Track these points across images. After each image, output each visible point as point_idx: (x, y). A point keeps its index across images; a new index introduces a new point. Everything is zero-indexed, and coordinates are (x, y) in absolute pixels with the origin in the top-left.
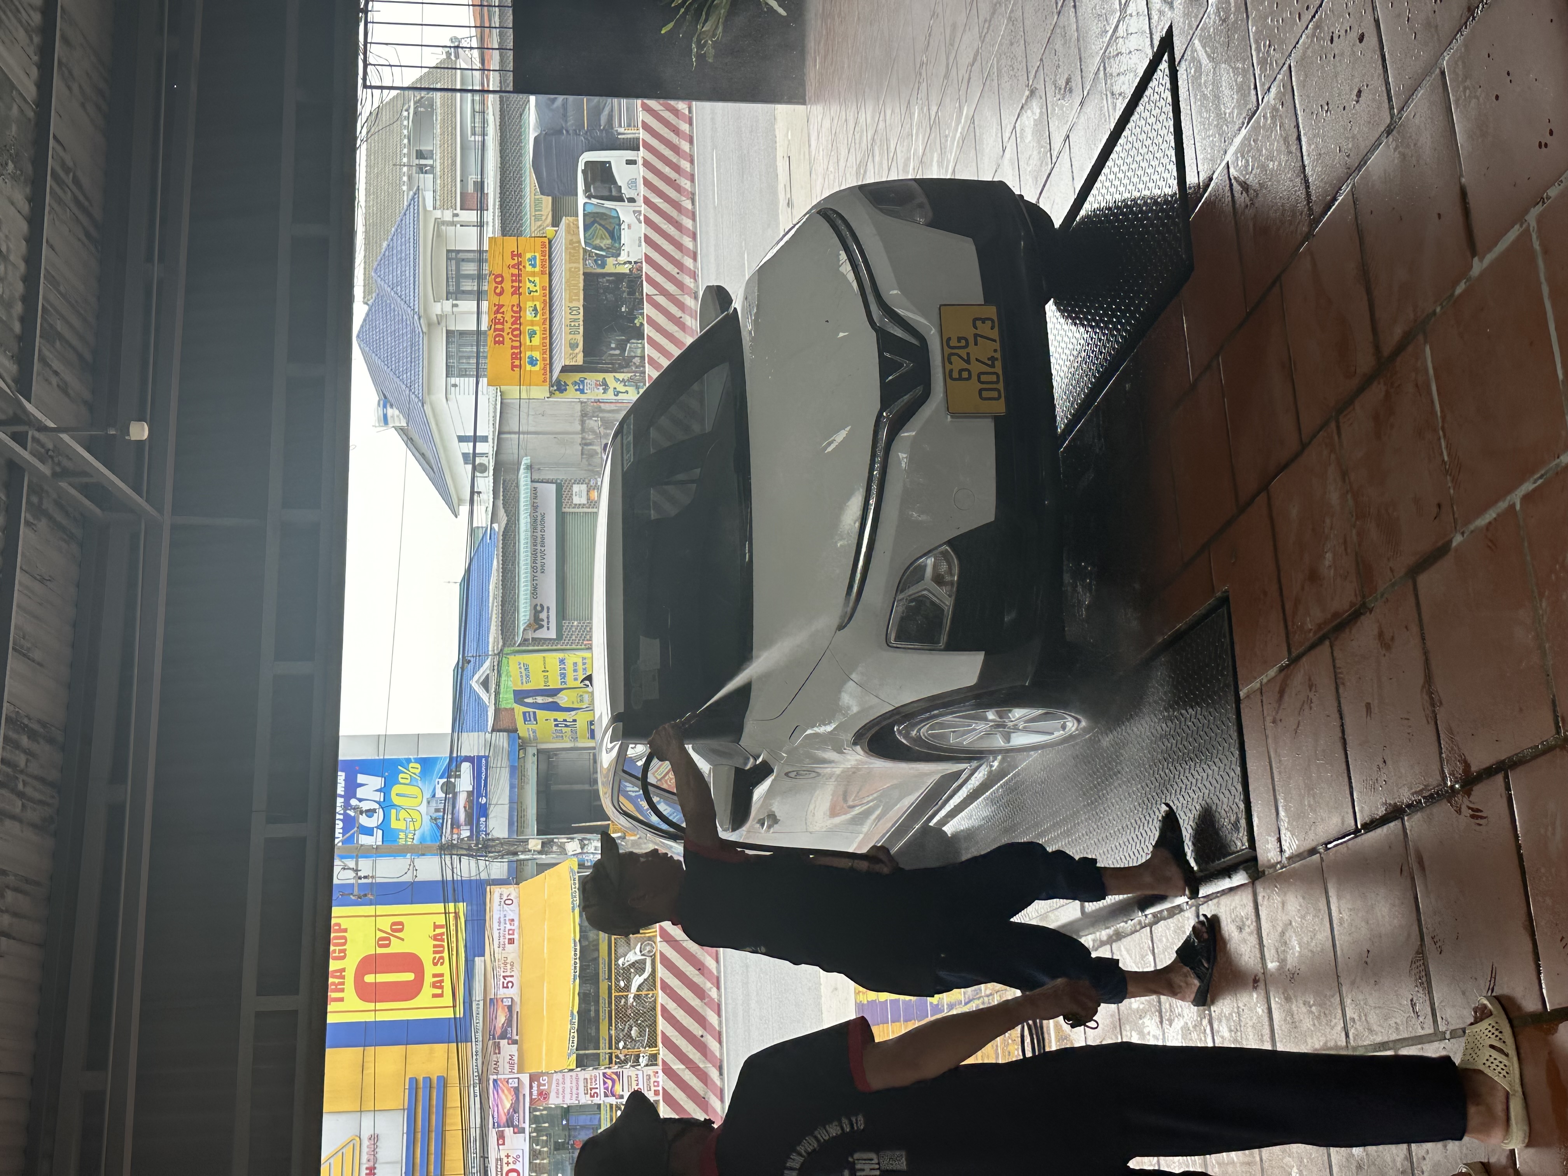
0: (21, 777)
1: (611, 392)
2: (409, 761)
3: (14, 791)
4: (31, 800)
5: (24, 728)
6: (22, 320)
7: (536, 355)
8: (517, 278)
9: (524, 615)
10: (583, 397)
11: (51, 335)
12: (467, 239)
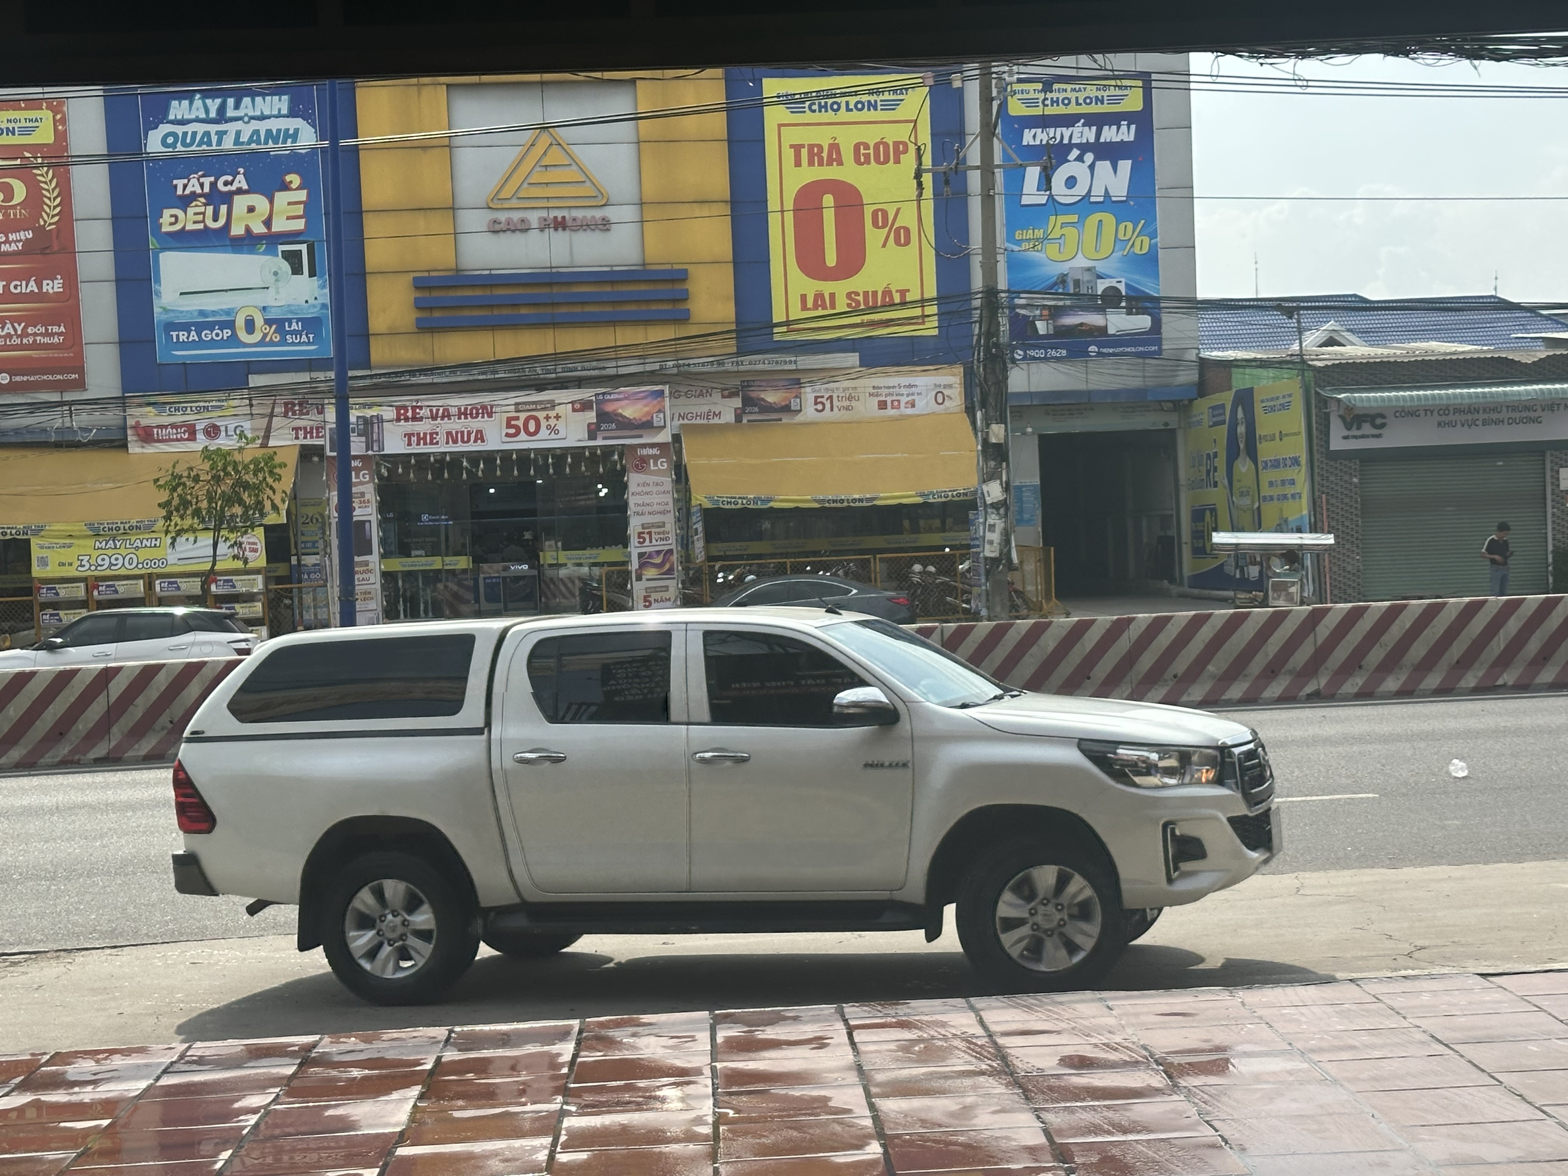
2: (1153, 235)
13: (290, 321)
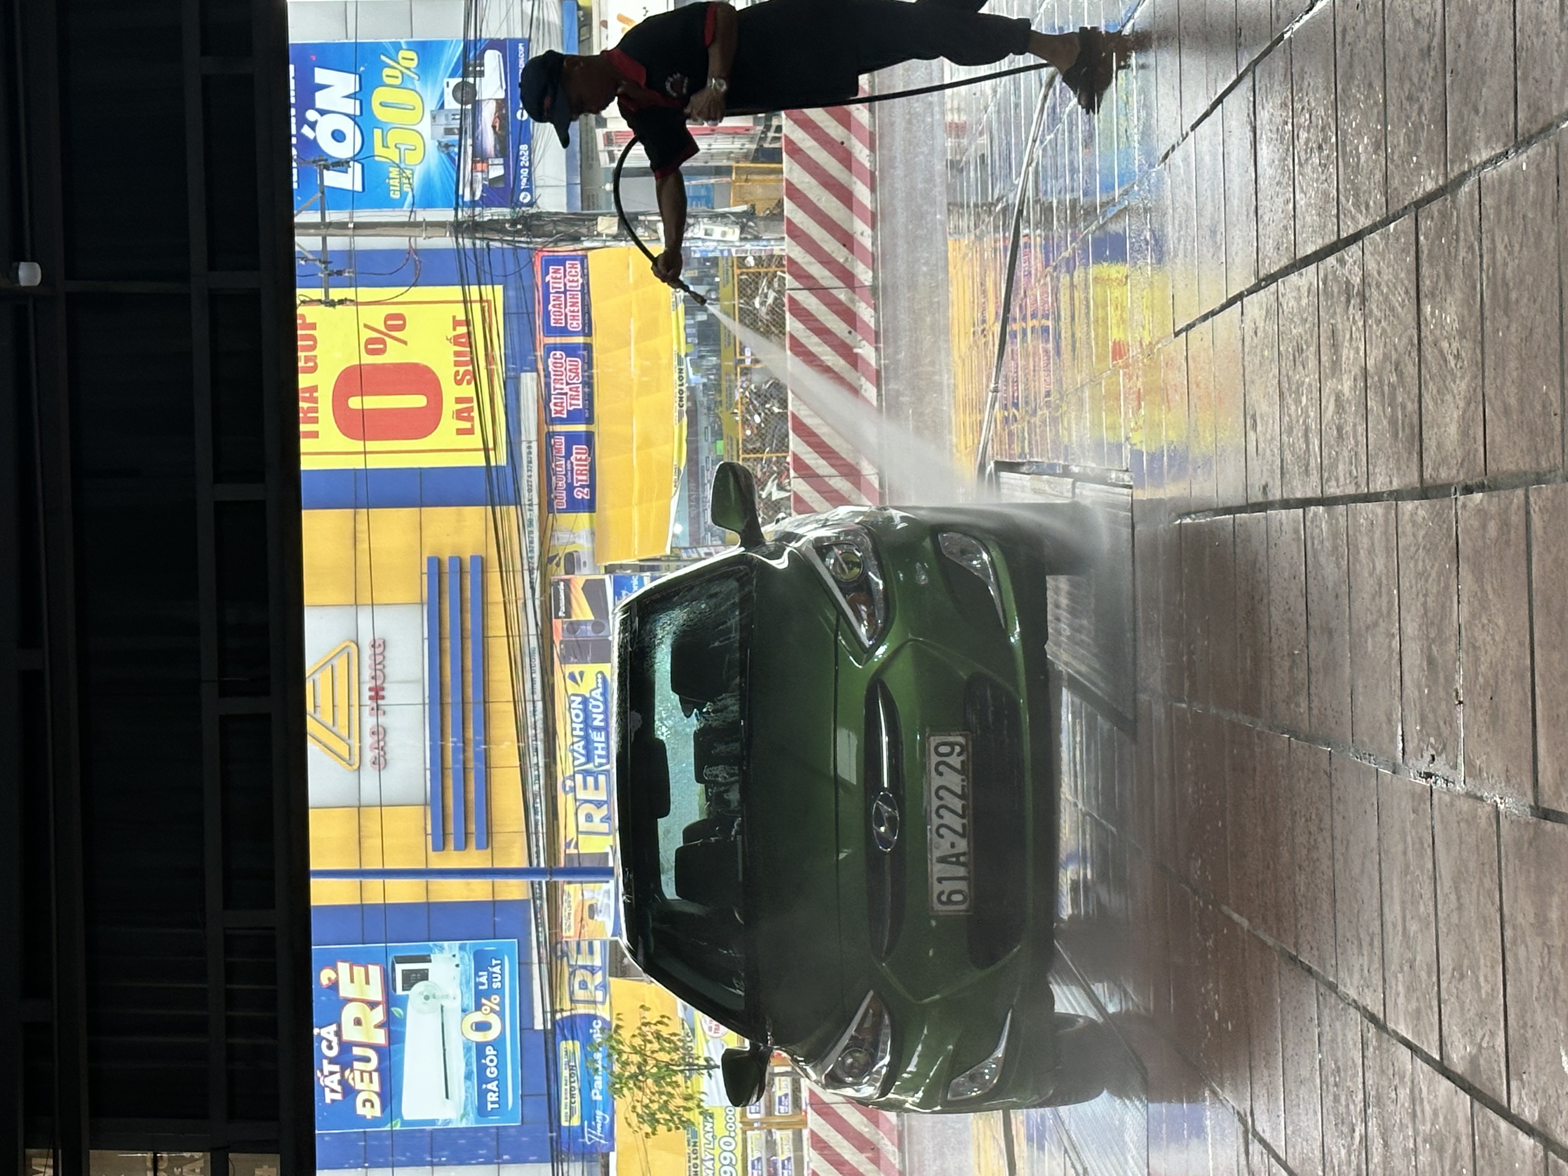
2: (397, 47)
13: (477, 984)
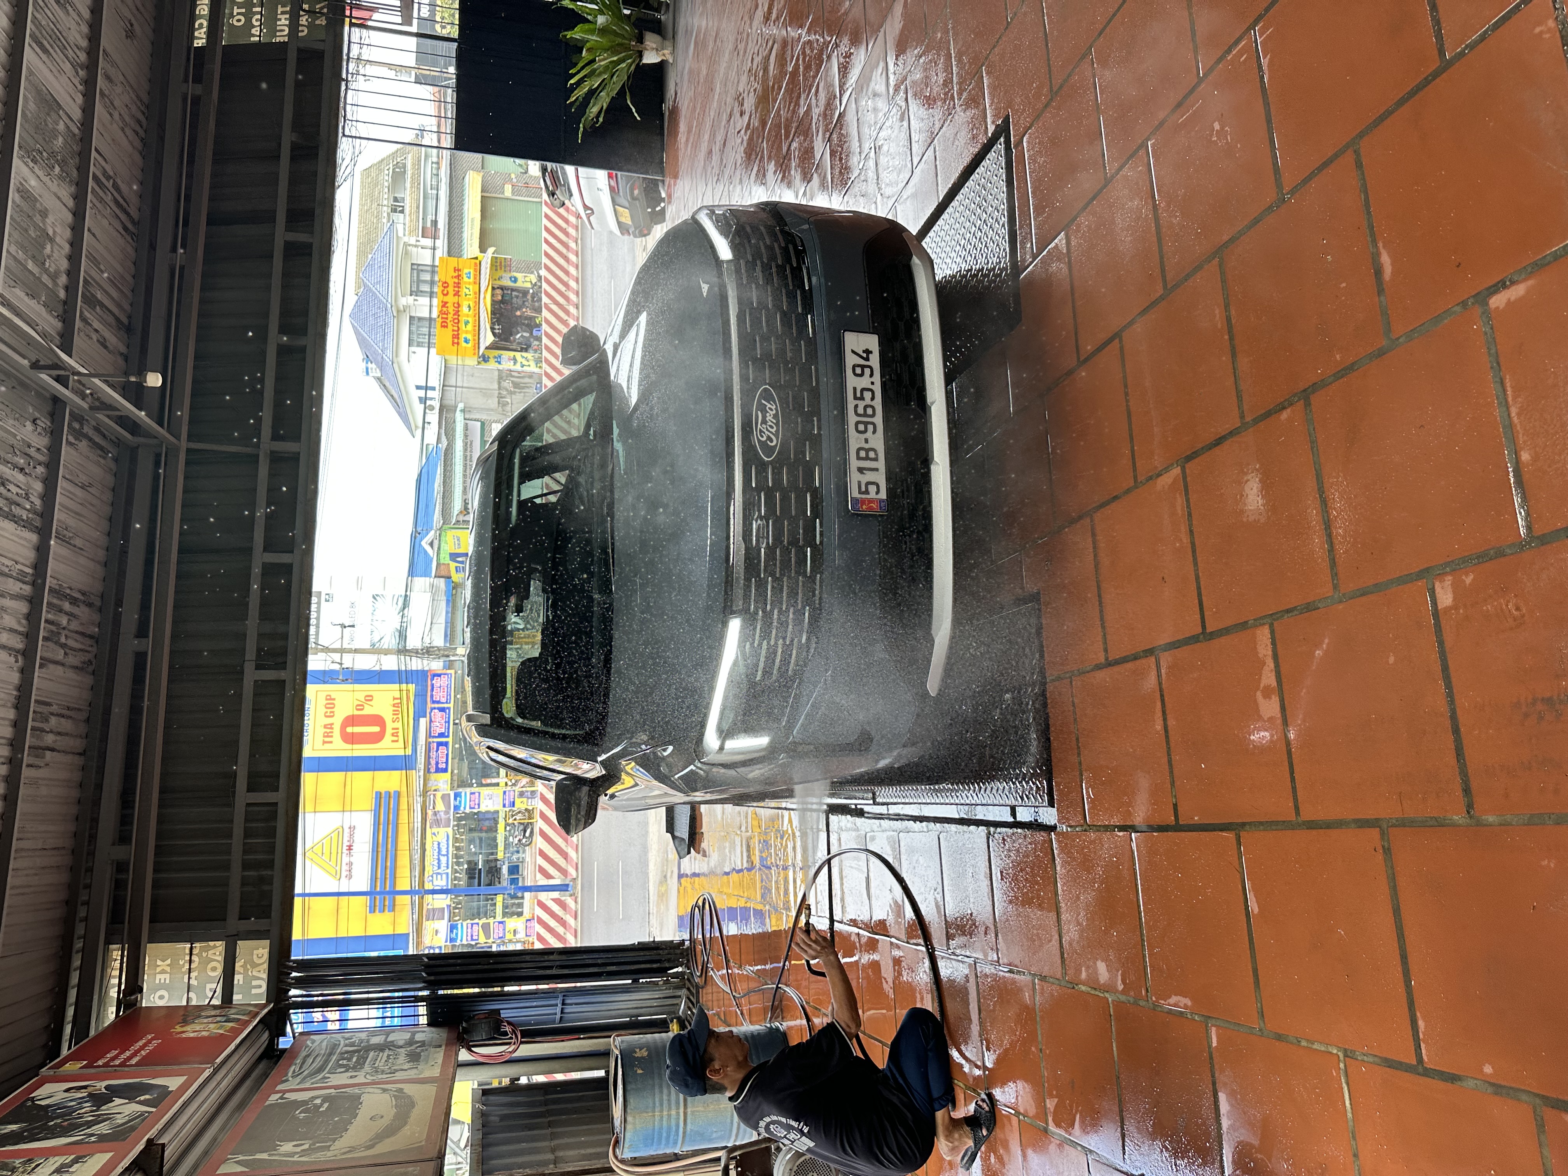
0: (64, 633)
1: (518, 364)
3: (56, 643)
4: (71, 649)
5: (66, 597)
6: (67, 288)
7: (469, 337)
8: (458, 285)
9: (457, 505)
10: (500, 367)
11: (91, 301)
12: (425, 257)
